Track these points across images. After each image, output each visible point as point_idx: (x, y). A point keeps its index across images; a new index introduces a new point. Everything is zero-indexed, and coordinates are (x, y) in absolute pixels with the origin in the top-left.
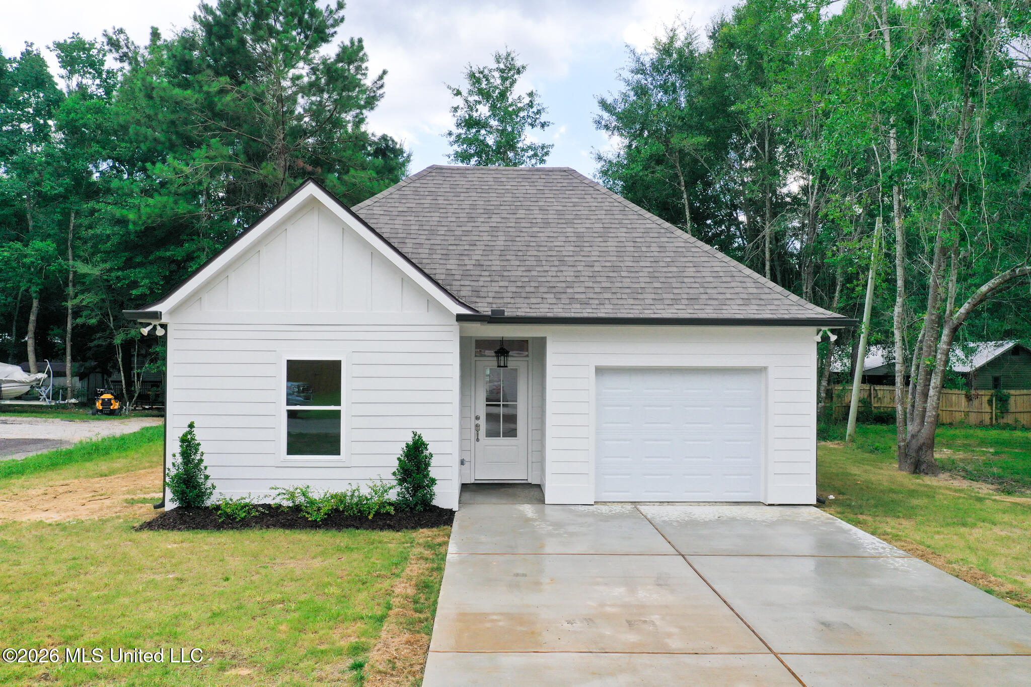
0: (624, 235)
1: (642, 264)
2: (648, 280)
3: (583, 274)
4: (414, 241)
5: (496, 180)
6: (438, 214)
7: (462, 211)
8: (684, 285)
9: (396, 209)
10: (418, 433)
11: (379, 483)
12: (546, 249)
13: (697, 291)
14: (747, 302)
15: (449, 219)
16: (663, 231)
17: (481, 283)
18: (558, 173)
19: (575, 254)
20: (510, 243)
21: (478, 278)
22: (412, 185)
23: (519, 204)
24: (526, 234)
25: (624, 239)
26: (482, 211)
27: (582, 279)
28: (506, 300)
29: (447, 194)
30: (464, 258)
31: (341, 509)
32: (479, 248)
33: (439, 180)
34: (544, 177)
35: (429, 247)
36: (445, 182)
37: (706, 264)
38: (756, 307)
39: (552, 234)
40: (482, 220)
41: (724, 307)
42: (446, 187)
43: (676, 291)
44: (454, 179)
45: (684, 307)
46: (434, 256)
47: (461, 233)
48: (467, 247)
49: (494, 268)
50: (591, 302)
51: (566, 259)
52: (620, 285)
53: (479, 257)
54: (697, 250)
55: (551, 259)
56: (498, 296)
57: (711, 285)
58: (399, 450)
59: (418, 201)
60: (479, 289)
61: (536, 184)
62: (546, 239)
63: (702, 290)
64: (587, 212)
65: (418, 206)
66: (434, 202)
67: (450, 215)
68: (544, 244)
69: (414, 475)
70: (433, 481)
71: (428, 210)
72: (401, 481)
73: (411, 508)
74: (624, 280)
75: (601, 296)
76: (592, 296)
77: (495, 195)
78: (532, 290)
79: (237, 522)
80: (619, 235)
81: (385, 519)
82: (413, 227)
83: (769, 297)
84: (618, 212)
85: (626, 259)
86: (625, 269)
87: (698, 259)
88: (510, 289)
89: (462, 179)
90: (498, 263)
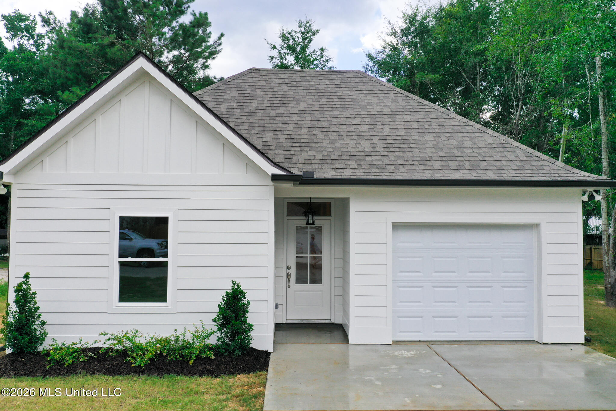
0: (409, 116)
1: (427, 138)
2: (434, 150)
3: (379, 145)
4: (236, 120)
5: (302, 78)
6: (256, 101)
7: (276, 99)
8: (464, 154)
9: (222, 97)
10: (237, 282)
11: (201, 329)
12: (345, 127)
13: (476, 159)
14: (521, 167)
15: (265, 105)
16: (440, 114)
17: (292, 152)
18: (351, 74)
19: (370, 130)
20: (316, 122)
21: (289, 149)
22: (236, 81)
23: (322, 94)
24: (328, 116)
25: (409, 120)
26: (292, 99)
27: (378, 149)
28: (314, 166)
29: (263, 87)
30: (278, 133)
31: (164, 354)
32: (290, 125)
33: (257, 78)
34: (340, 76)
35: (249, 124)
36: (262, 79)
37: (479, 138)
38: (530, 172)
39: (350, 116)
40: (293, 105)
41: (502, 172)
42: (262, 82)
43: (458, 159)
44: (269, 77)
45: (468, 171)
46: (253, 132)
47: (275, 115)
48: (280, 125)
49: (303, 141)
50: (388, 167)
51: (363, 134)
52: (411, 154)
53: (290, 133)
54: (471, 127)
55: (351, 134)
56: (307, 162)
57: (487, 154)
58: (219, 297)
59: (240, 92)
60: (291, 157)
61: (334, 81)
62: (345, 119)
63: (481, 158)
64: (377, 101)
65: (240, 95)
66: (252, 93)
67: (266, 102)
68: (344, 123)
69: (233, 322)
70: (250, 327)
71: (248, 98)
72: (222, 326)
73: (229, 352)
74: (413, 150)
75: (395, 163)
76: (388, 162)
77: (302, 88)
78: (336, 158)
79: (65, 368)
80: (405, 116)
81: (205, 364)
82: (235, 110)
83: (539, 163)
84: (401, 101)
85: (412, 134)
86: (413, 142)
87: (473, 135)
88: (317, 157)
89: (275, 77)
90: (306, 137)
